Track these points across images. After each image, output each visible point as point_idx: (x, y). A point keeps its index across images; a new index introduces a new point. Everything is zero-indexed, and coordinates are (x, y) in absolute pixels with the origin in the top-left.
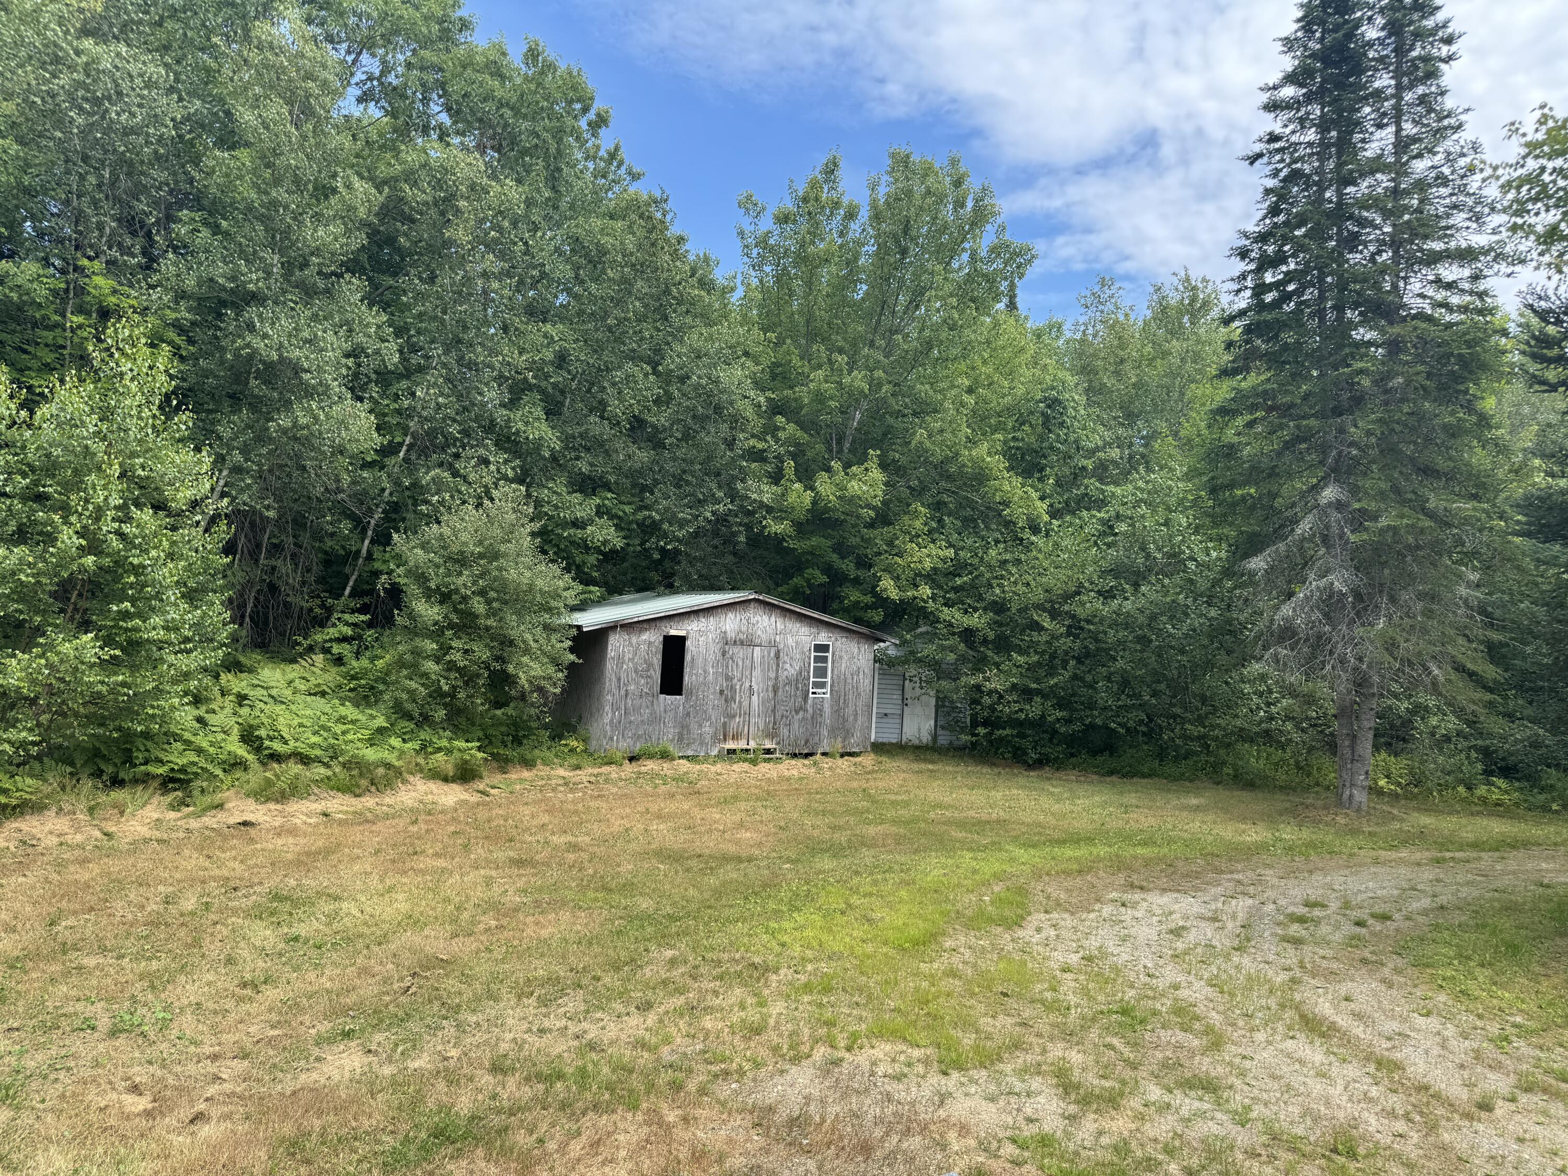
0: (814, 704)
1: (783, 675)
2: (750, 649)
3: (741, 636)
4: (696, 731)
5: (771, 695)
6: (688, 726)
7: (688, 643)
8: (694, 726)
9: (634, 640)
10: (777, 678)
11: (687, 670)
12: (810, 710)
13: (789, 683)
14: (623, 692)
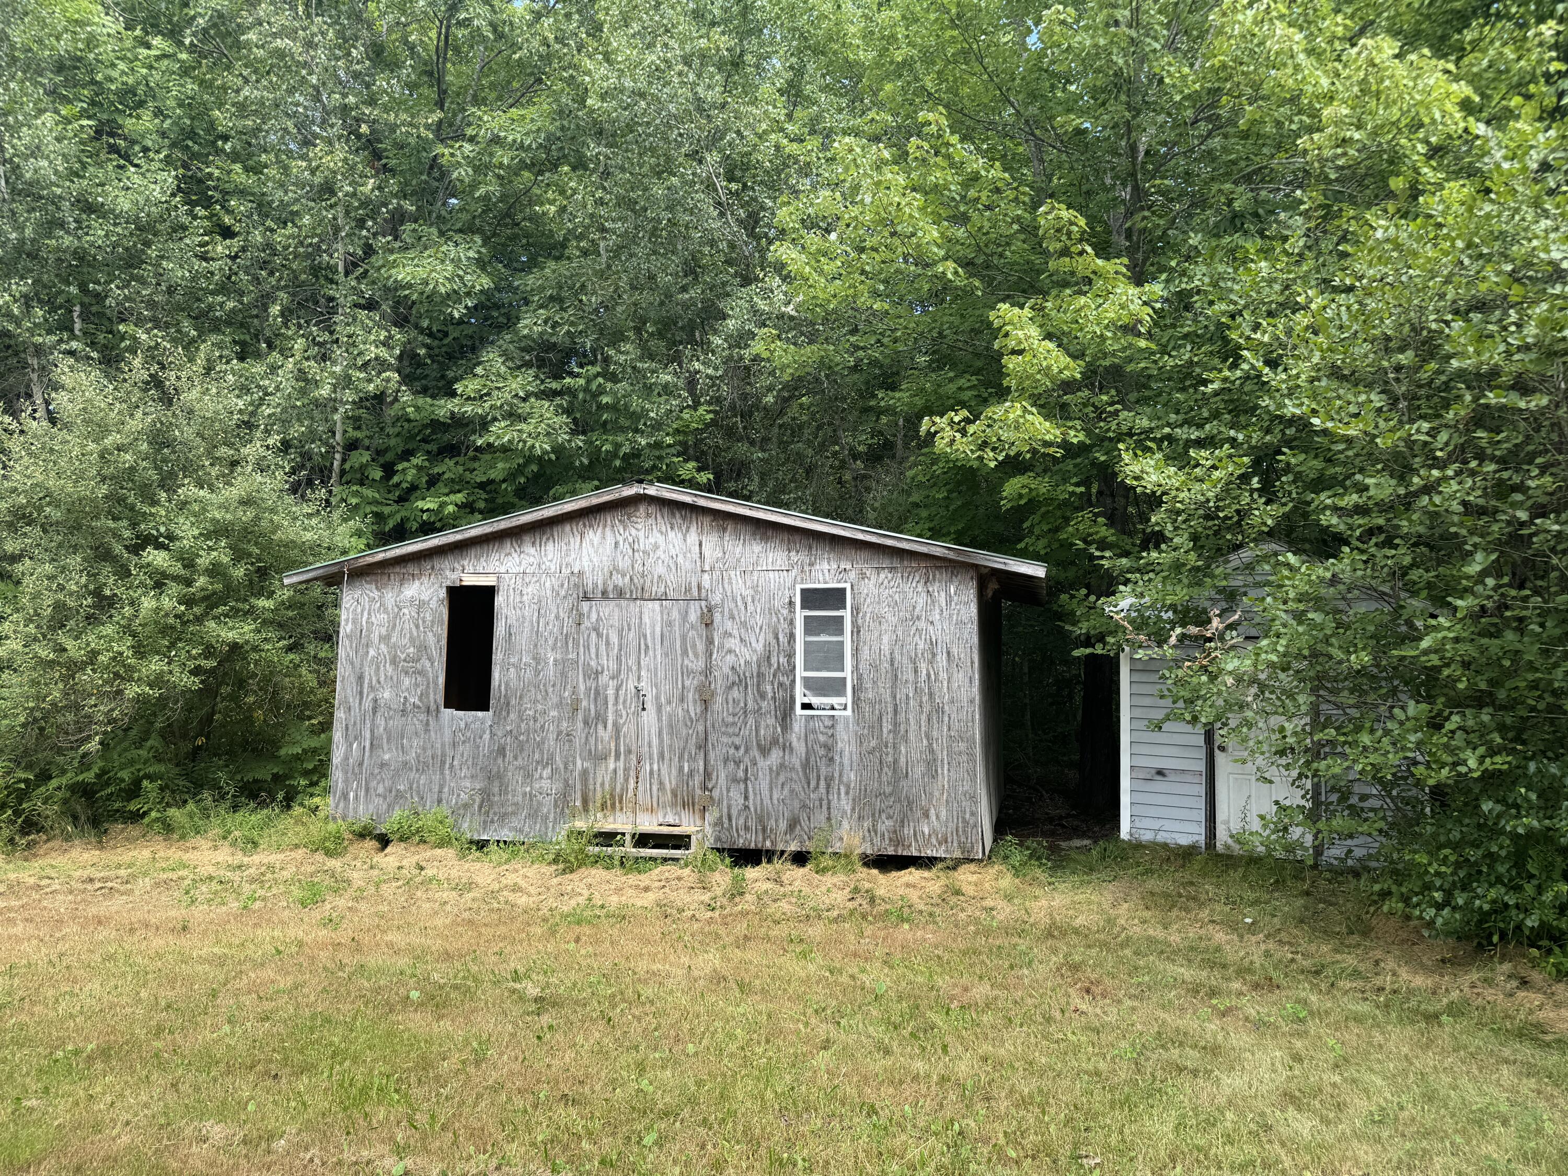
0: (809, 732)
1: (723, 664)
2: (634, 607)
3: (619, 580)
4: (519, 788)
5: (694, 709)
6: (500, 776)
7: (499, 600)
8: (515, 779)
9: (390, 597)
10: (708, 671)
11: (498, 656)
12: (800, 748)
13: (740, 682)
14: (368, 704)
